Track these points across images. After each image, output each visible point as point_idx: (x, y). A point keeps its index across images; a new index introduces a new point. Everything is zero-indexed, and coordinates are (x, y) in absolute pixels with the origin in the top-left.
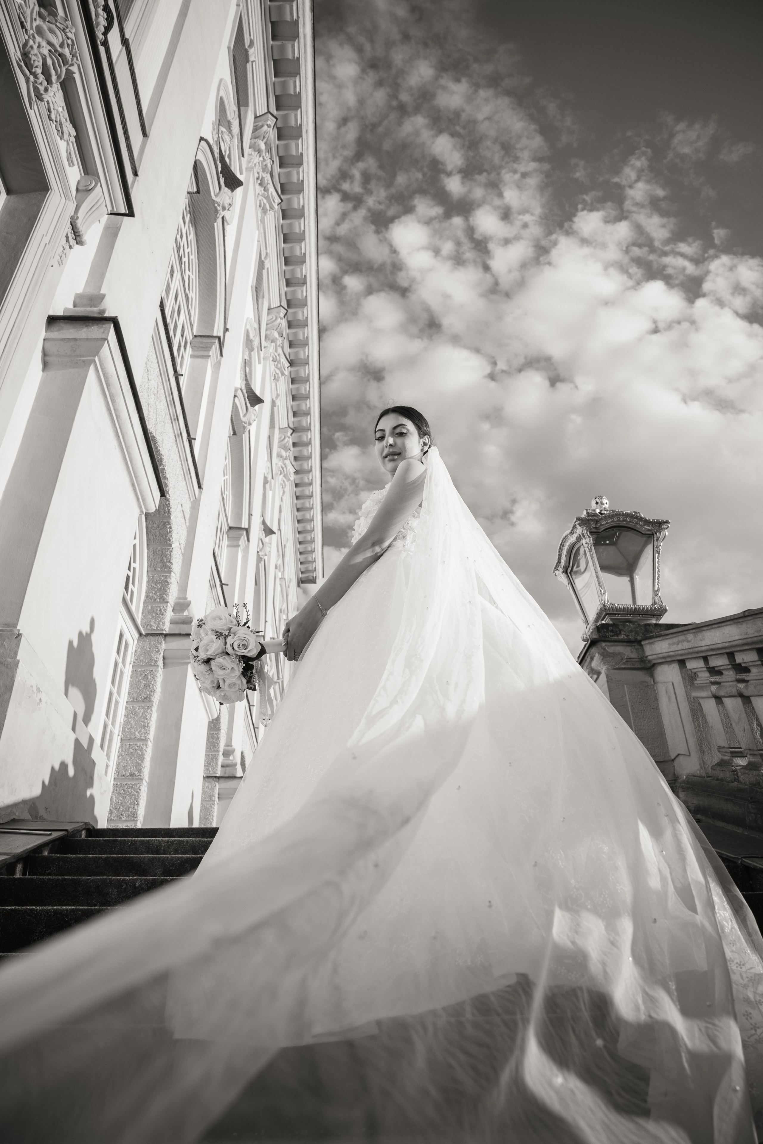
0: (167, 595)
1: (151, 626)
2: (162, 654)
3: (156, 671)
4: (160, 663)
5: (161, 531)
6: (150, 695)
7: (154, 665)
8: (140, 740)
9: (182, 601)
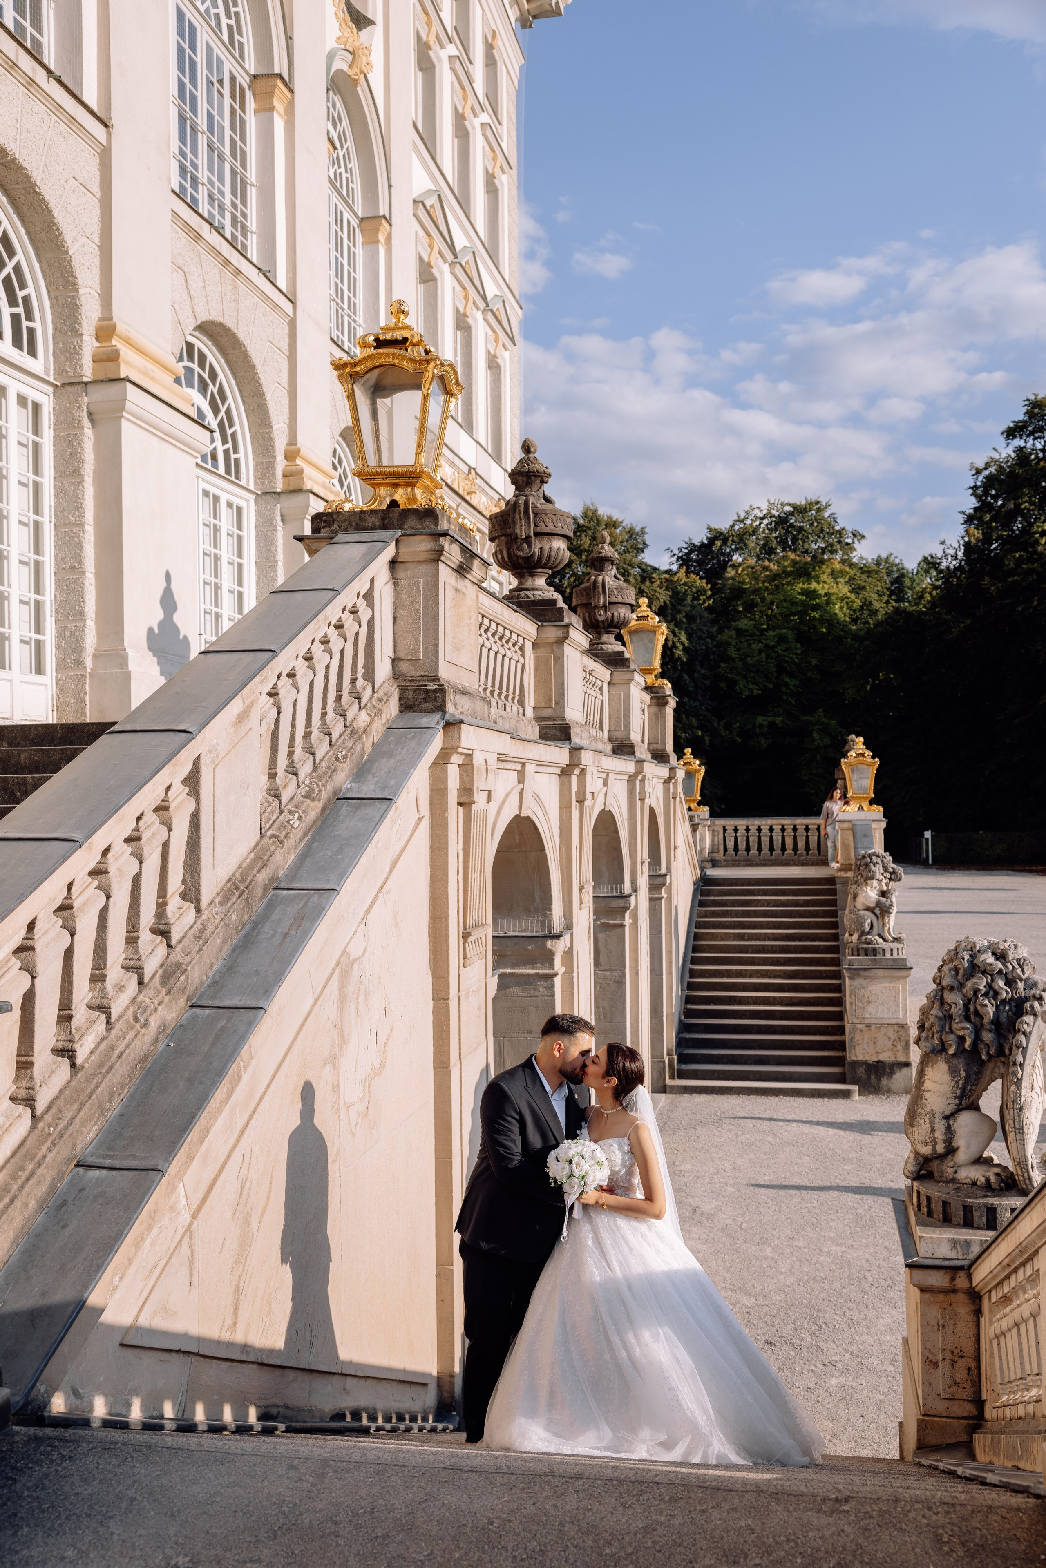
0: (79, 324)
1: (67, 372)
2: (85, 410)
3: (82, 434)
4: (86, 422)
5: (48, 235)
6: (79, 467)
7: (78, 427)
8: (75, 525)
9: (104, 323)
